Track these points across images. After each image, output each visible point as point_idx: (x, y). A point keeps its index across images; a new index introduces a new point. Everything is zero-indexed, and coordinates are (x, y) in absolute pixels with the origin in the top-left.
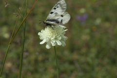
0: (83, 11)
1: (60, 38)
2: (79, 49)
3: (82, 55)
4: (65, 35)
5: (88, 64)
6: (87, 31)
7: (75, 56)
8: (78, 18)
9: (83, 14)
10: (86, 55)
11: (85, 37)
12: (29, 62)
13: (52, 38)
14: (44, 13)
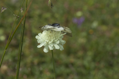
1: (58, 42)
2: (75, 53)
3: (78, 58)
4: (63, 39)
6: (84, 34)
7: (72, 59)
8: (75, 21)
9: (80, 17)
10: (83, 58)
13: (50, 42)
14: (40, 16)
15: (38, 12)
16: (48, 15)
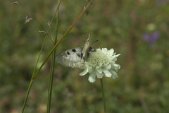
0: (151, 27)
2: (147, 84)
3: (151, 92)
4: (116, 63)
5: (160, 105)
6: (159, 56)
11: (156, 66)
12: (75, 104)
13: (98, 67)
14: (96, 32)
15: (92, 27)
16: (107, 31)
